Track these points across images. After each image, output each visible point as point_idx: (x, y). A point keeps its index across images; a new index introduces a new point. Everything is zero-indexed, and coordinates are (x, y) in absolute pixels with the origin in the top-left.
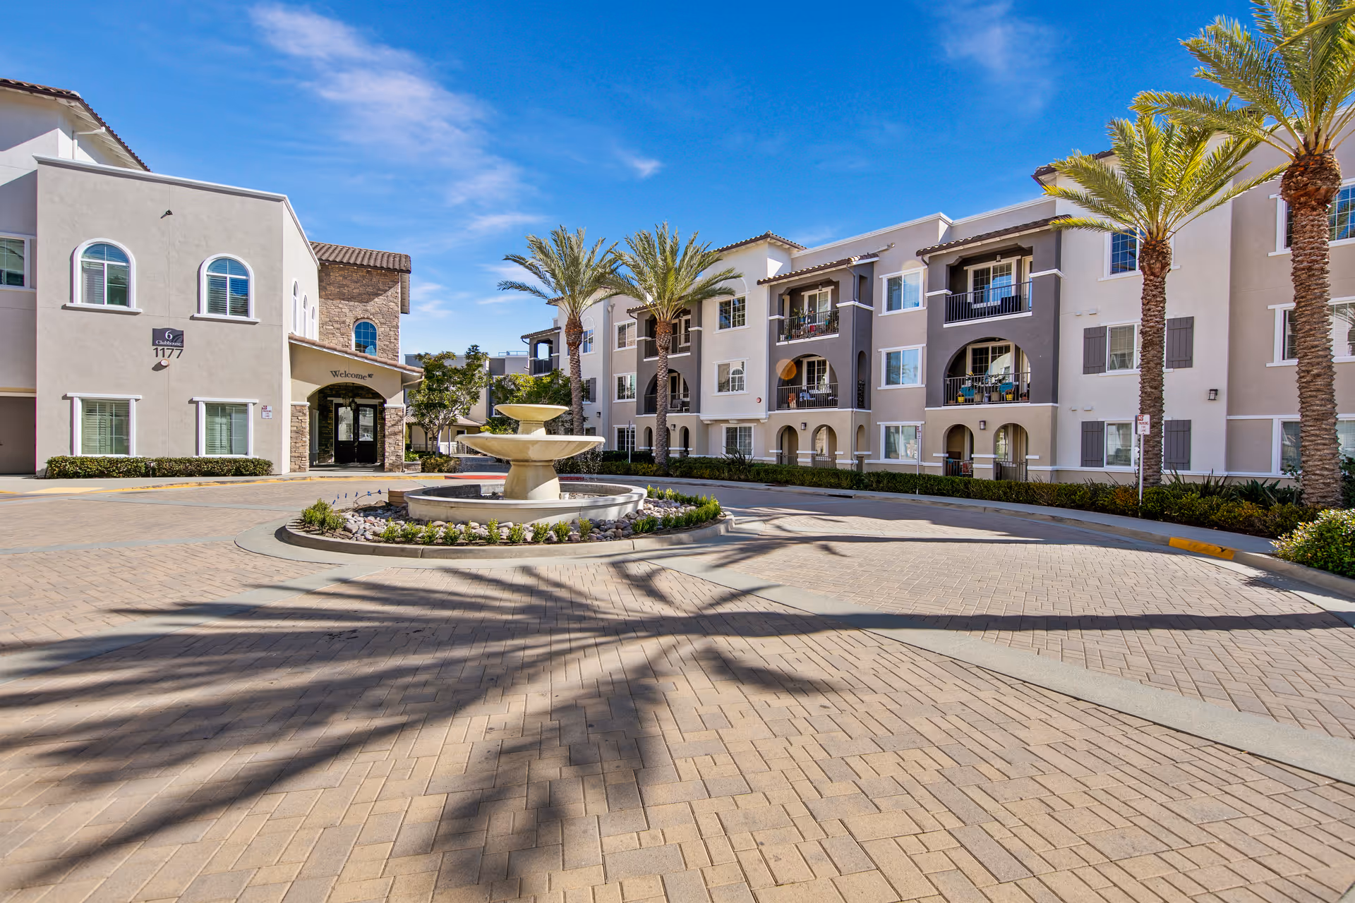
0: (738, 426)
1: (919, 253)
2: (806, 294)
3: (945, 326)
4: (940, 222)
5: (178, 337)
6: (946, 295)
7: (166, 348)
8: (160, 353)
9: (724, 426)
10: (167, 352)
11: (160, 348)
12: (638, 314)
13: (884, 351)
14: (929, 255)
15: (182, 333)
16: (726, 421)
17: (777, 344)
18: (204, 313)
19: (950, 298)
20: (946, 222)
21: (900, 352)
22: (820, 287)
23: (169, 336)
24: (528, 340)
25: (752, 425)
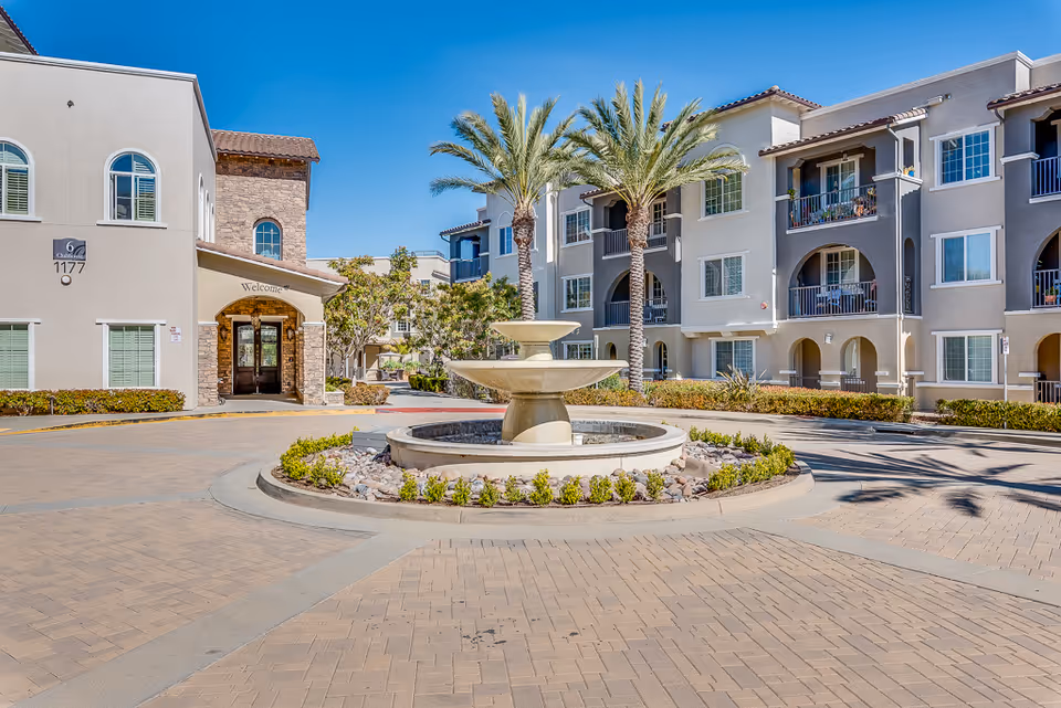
0: (733, 340)
1: (991, 106)
2: (823, 167)
3: (1031, 201)
4: (1017, 62)
5: (79, 248)
6: (1033, 160)
7: (66, 261)
8: (61, 267)
9: (714, 340)
10: (69, 267)
11: (61, 262)
12: (594, 199)
13: (939, 238)
14: (1005, 108)
15: (83, 245)
16: (718, 334)
17: (788, 232)
18: (107, 220)
19: (1038, 163)
20: (1025, 63)
21: (963, 238)
22: (845, 155)
23: (70, 248)
24: (448, 238)
25: (753, 339)
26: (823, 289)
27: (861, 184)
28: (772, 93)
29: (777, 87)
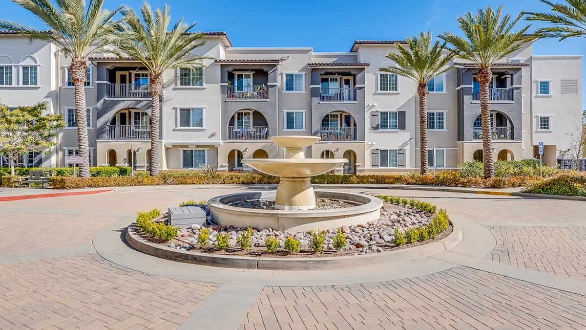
0: (194, 149)
1: (310, 66)
2: (237, 74)
3: (320, 103)
9: (182, 149)
12: (98, 63)
13: (285, 111)
17: (227, 100)
21: (293, 112)
22: (246, 71)
25: (206, 149)
26: (236, 128)
27: (254, 85)
28: (222, 34)
29: (225, 33)
